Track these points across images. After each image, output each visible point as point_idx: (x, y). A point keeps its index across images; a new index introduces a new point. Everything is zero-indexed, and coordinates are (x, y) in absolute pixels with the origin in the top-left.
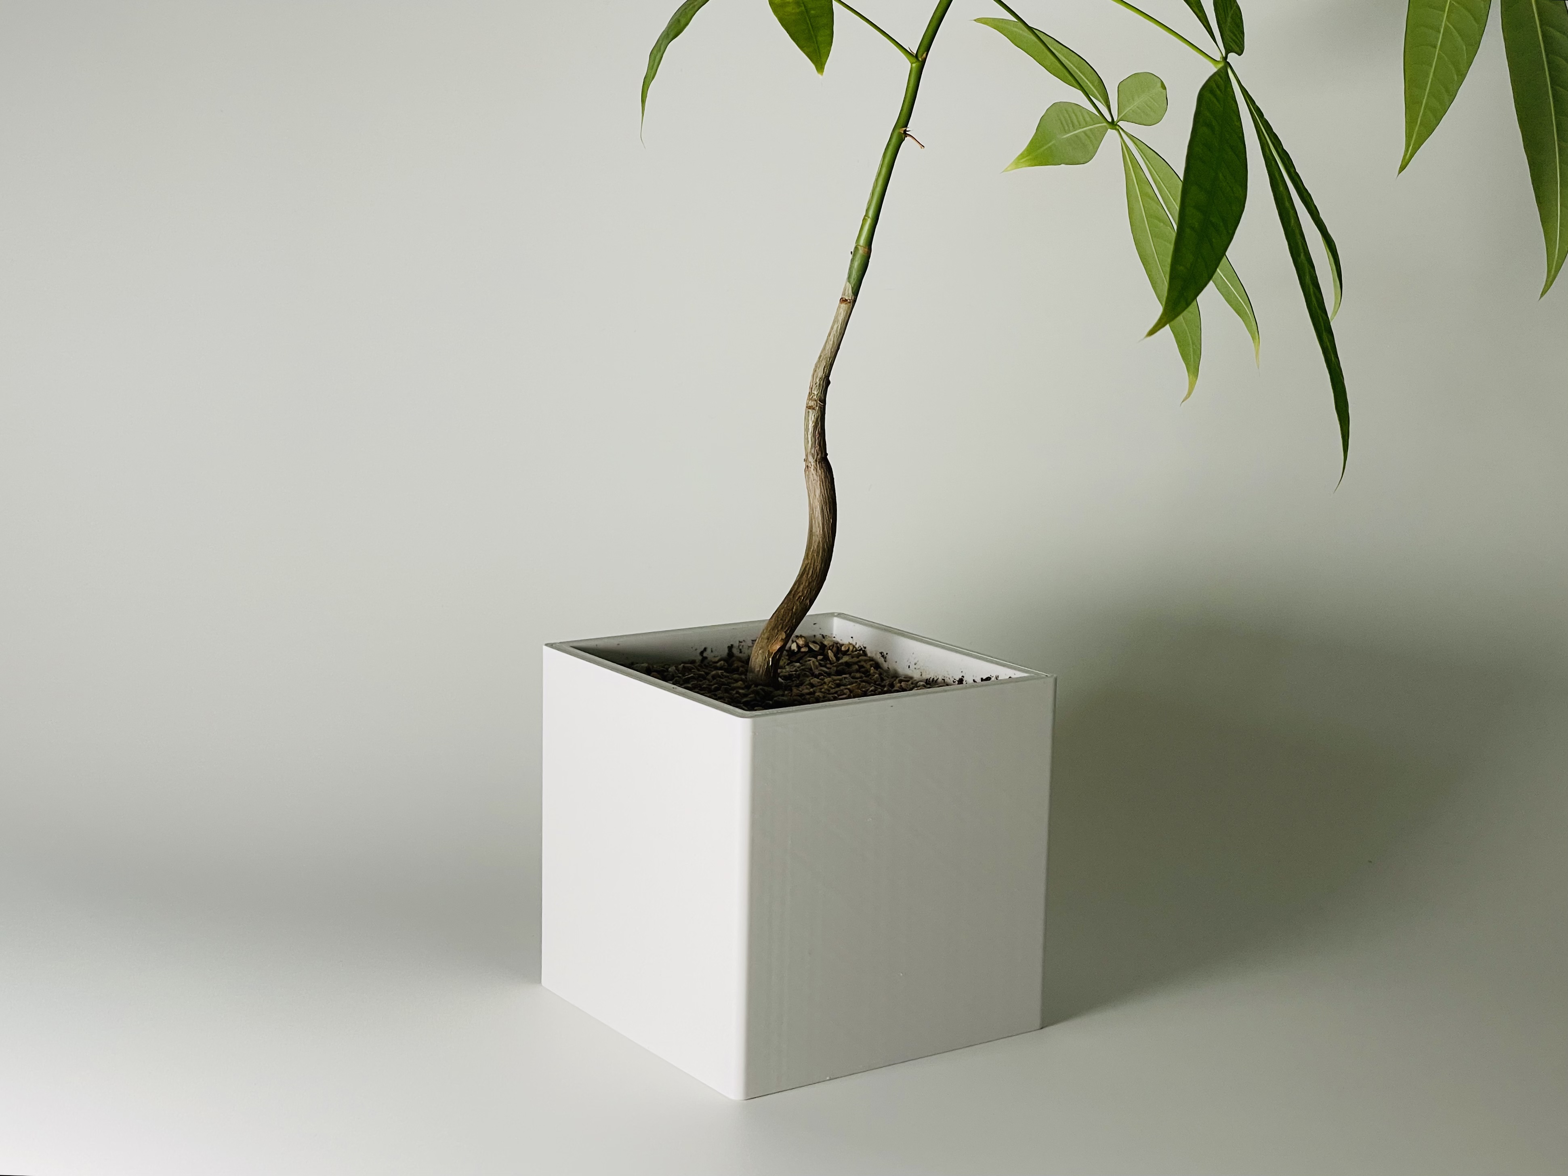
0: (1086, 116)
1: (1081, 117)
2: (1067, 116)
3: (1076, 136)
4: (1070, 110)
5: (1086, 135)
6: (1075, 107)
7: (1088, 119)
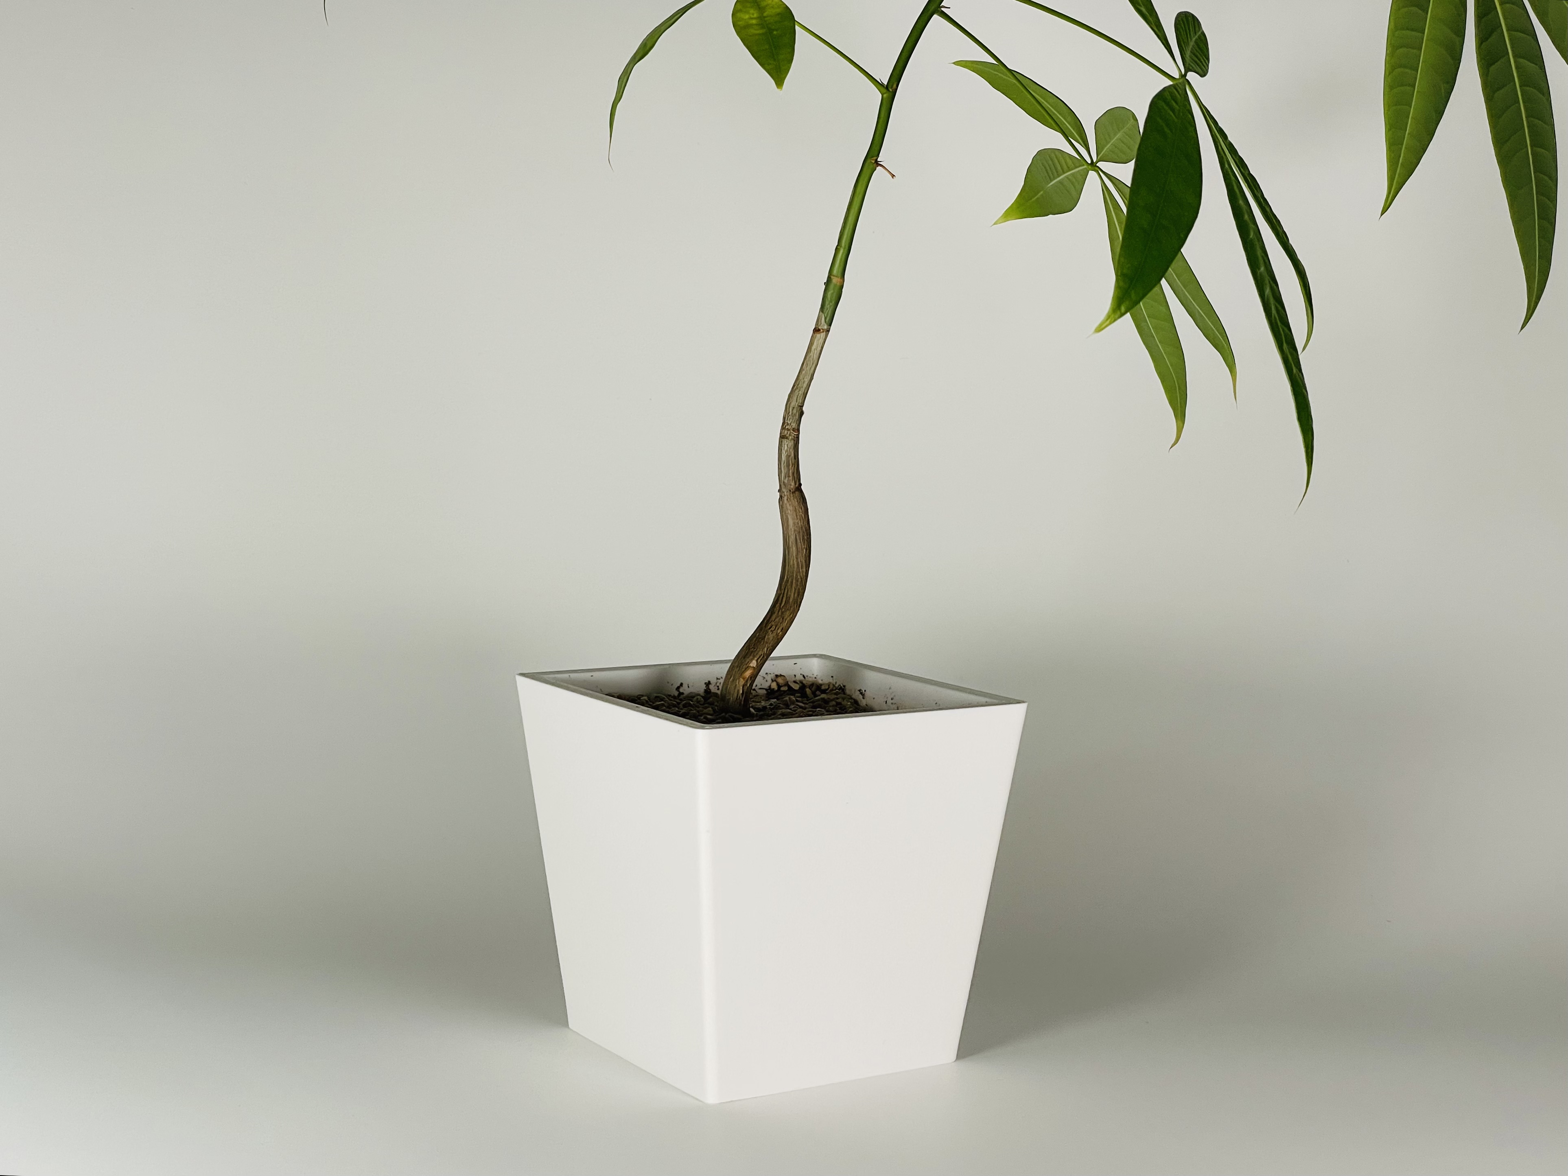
0: (1068, 160)
1: (1063, 161)
2: (1050, 162)
3: (1060, 182)
4: (1053, 155)
5: (1069, 179)
6: (1057, 153)
7: (1070, 163)
